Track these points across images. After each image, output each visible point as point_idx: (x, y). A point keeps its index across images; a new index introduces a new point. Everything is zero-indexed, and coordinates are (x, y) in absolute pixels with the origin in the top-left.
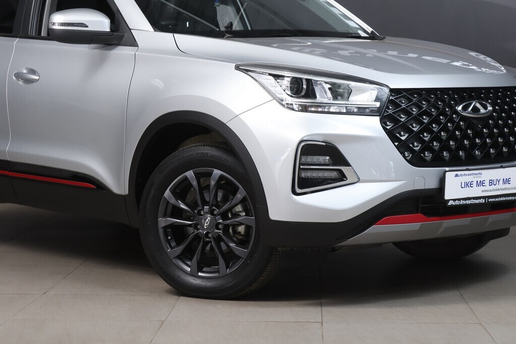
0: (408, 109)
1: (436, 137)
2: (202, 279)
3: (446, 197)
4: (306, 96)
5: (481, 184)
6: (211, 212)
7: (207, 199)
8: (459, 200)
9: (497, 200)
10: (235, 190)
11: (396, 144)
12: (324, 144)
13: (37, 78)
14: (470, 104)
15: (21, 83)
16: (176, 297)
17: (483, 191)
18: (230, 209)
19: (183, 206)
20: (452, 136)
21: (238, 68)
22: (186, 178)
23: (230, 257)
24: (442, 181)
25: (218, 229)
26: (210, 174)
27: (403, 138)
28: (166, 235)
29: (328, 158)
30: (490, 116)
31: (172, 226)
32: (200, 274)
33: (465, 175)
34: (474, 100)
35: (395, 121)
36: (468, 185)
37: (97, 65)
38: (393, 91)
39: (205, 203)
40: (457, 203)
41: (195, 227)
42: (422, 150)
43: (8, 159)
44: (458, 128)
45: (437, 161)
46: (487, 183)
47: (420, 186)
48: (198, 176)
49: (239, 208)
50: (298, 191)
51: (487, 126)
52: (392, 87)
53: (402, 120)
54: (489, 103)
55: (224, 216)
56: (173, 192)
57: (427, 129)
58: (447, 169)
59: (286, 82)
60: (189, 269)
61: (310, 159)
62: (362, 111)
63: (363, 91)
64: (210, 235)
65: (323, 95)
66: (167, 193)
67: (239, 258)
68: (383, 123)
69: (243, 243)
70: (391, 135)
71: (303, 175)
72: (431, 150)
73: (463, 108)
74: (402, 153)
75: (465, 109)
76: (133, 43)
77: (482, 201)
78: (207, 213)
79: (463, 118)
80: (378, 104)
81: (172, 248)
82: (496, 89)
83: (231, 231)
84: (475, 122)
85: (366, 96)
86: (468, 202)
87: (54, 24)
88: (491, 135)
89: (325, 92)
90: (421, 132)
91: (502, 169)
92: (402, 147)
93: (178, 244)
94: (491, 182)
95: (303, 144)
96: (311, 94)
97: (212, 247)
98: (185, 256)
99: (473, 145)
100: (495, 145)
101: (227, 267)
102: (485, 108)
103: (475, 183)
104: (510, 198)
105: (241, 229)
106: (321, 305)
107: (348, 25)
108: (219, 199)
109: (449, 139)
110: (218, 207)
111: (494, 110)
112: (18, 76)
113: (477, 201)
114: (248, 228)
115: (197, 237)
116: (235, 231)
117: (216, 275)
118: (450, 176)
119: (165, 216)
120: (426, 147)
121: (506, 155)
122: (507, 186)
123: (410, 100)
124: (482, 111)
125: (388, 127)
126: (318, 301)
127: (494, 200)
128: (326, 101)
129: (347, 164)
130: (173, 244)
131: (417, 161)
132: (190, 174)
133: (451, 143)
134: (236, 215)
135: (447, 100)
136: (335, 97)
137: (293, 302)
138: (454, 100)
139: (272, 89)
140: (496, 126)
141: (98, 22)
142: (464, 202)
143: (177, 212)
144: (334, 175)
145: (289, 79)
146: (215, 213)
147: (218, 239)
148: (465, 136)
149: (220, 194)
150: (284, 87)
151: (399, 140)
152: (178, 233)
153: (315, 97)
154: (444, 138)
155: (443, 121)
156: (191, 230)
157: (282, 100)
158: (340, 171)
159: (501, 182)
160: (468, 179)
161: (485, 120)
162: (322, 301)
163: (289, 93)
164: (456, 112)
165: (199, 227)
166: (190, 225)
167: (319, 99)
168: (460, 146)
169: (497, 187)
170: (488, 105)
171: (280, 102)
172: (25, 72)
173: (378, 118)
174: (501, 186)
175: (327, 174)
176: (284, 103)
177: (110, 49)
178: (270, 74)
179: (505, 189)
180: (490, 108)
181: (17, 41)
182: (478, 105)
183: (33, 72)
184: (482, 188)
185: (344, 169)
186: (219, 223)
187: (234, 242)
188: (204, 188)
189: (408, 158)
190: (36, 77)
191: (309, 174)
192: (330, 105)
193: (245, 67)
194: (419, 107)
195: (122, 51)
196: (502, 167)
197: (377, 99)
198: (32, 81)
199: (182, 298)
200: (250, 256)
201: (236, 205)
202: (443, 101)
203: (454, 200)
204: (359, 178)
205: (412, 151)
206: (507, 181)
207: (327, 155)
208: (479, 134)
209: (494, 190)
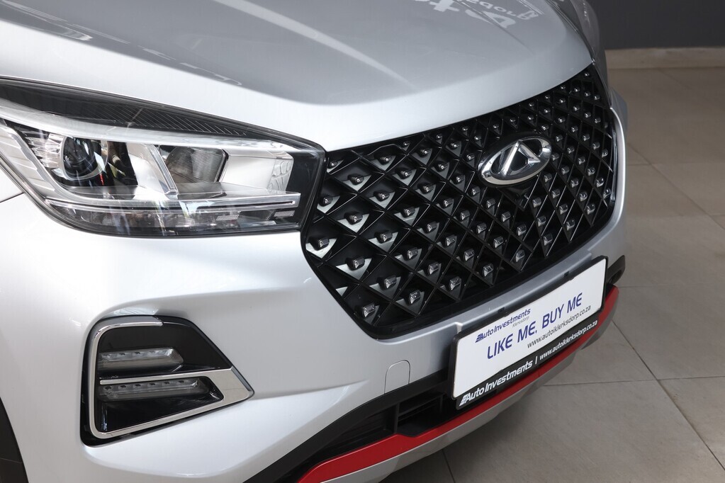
0: (371, 196)
3: (457, 393)
5: (527, 331)
8: (483, 385)
9: (555, 349)
11: (341, 290)
12: (159, 323)
14: (509, 151)
17: (530, 345)
20: (468, 241)
27: (358, 274)
29: (170, 351)
30: (549, 169)
33: (497, 328)
34: (516, 139)
35: (338, 233)
36: (503, 345)
40: (479, 393)
42: (403, 293)
44: (482, 217)
45: (437, 308)
46: (538, 325)
47: (398, 379)
50: (98, 434)
51: (541, 192)
53: (356, 228)
54: (544, 135)
57: (413, 238)
58: (459, 322)
68: (308, 243)
70: (324, 270)
72: (423, 286)
73: (493, 167)
77: (528, 365)
79: (493, 192)
80: (295, 199)
82: (556, 92)
84: (512, 189)
86: (500, 381)
88: (546, 208)
90: (400, 248)
91: (569, 283)
92: (354, 298)
94: (547, 320)
95: (103, 329)
99: (512, 246)
103: (515, 337)
104: (579, 333)
111: (554, 149)
113: (518, 371)
120: (413, 281)
122: (577, 310)
124: (533, 160)
125: (320, 253)
127: (550, 352)
129: (223, 362)
131: (389, 319)
133: (467, 256)
135: (457, 153)
138: (472, 148)
140: (557, 183)
142: (493, 385)
145: (60, 141)
148: (497, 231)
150: (48, 159)
151: (347, 281)
154: (451, 250)
155: (449, 211)
159: (565, 309)
160: (500, 336)
161: (535, 182)
163: (62, 173)
164: (479, 181)
168: (485, 257)
169: (558, 322)
170: (544, 143)
171: (40, 199)
173: (296, 235)
174: (566, 315)
179: (571, 319)
180: (546, 149)
182: (524, 150)
184: (530, 339)
185: (215, 375)
189: (369, 321)
194: (396, 187)
196: (568, 278)
197: (294, 184)
202: (450, 159)
203: (472, 391)
204: (250, 388)
205: (378, 301)
206: (576, 302)
207: (166, 346)
208: (525, 217)
209: (550, 333)
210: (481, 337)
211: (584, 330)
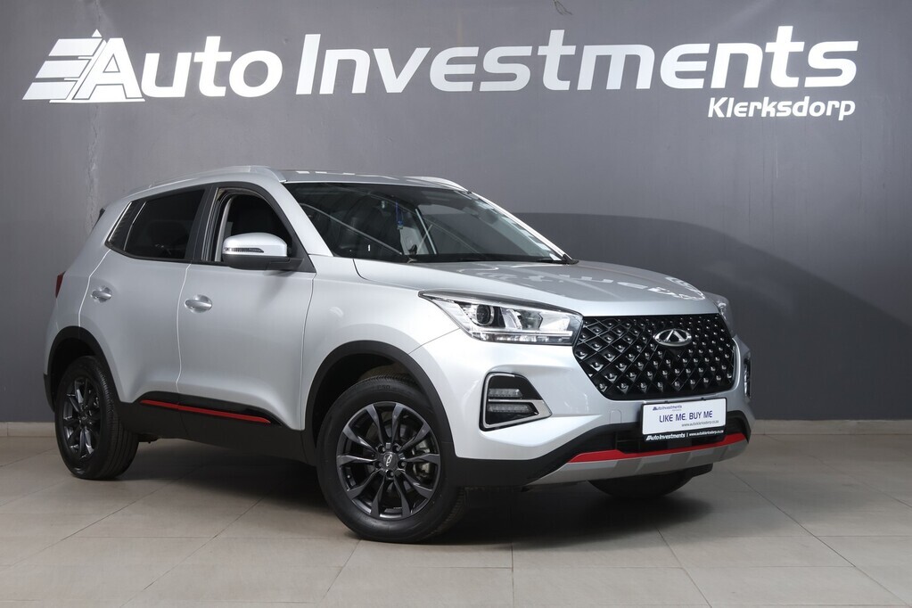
0: (603, 338)
1: (633, 368)
2: (384, 521)
3: (644, 433)
4: (494, 325)
5: (681, 417)
6: (394, 449)
7: (389, 436)
8: (658, 434)
9: (698, 434)
10: (419, 426)
11: (590, 375)
12: (513, 376)
13: (210, 305)
14: (668, 333)
15: (192, 311)
16: (356, 541)
17: (683, 425)
18: (414, 446)
19: (363, 443)
20: (649, 367)
21: (421, 295)
22: (366, 413)
23: (414, 497)
24: (640, 415)
25: (401, 467)
26: (392, 408)
27: (598, 369)
28: (345, 474)
29: (518, 390)
30: (690, 346)
31: (352, 464)
32: (381, 516)
33: (664, 408)
34: (672, 328)
35: (589, 351)
36: (668, 418)
37: (273, 291)
38: (585, 319)
39: (386, 439)
40: (656, 438)
41: (377, 464)
42: (618, 382)
43: (178, 392)
44: (655, 358)
45: (635, 394)
46: (687, 416)
47: (616, 419)
48: (379, 410)
49: (423, 445)
50: (486, 426)
51: (686, 355)
52: (585, 315)
53: (597, 350)
54: (689, 332)
55: (407, 453)
56: (353, 427)
57: (622, 359)
58: (645, 402)
59: (473, 310)
60: (369, 511)
61: (498, 392)
62: (554, 341)
63: (555, 319)
64: (392, 474)
65: (512, 324)
66: (347, 429)
67: (423, 498)
68: (576, 353)
69: (427, 482)
70: (585, 366)
71: (491, 409)
72: (628, 382)
73: (660, 337)
74: (597, 385)
75: (662, 337)
76: (311, 269)
77: (683, 436)
78: (388, 450)
79: (661, 348)
80: (570, 333)
81: (351, 488)
82: (695, 317)
83: (414, 469)
84: (674, 351)
85: (557, 325)
86: (668, 437)
87: (228, 249)
88: (691, 365)
89: (514, 320)
90: (617, 362)
91: (703, 402)
92: (597, 379)
93: (358, 484)
94: (692, 416)
95: (491, 376)
96: (499, 322)
97: (394, 487)
98: (366, 496)
99: (672, 377)
100: (695, 376)
101: (411, 508)
102: (684, 336)
103: (674, 417)
104: (712, 432)
105: (426, 467)
106: (512, 549)
107: (538, 249)
108: (402, 435)
109: (646, 370)
110: (401, 443)
111: (694, 339)
112: (190, 303)
113: (677, 436)
114: (433, 466)
115: (379, 476)
116: (419, 470)
117: (400, 516)
118: (648, 410)
119: (344, 453)
120: (623, 378)
121: (706, 386)
122: (708, 419)
123: (604, 329)
124: (681, 340)
125: (582, 358)
126: (507, 545)
127: (695, 434)
128: (515, 330)
129: (538, 397)
130: (353, 483)
131: (612, 393)
132: (371, 408)
133: (649, 374)
134: (420, 452)
135: (644, 328)
136: (525, 326)
137: (482, 547)
138: (651, 328)
139: (458, 317)
140: (696, 355)
141: (273, 246)
142: (664, 437)
143: (357, 449)
144: (524, 409)
145: (476, 307)
146: (398, 450)
147: (401, 478)
148: (664, 367)
149: (403, 430)
150: (470, 315)
151: (593, 371)
152: (358, 472)
153: (503, 326)
154: (641, 369)
155: (639, 351)
156: (372, 468)
157: (469, 330)
158: (531, 405)
159: (702, 415)
160: (667, 412)
161: (683, 350)
162: (513, 544)
163: (476, 322)
164: (653, 341)
165: (380, 465)
166: (371, 463)
167: (508, 328)
168: (658, 378)
169: (698, 420)
170: (687, 334)
171: (467, 330)
172: (197, 299)
173: (570, 348)
174: (702, 419)
175: (517, 408)
176: (471, 332)
177: (287, 275)
178: (455, 302)
179: (707, 423)
180: (689, 337)
181: (188, 268)
182: (676, 334)
183: (205, 299)
184: (682, 422)
185: (534, 402)
186: (402, 461)
187: (417, 481)
188: (385, 423)
189: (603, 391)
190: (208, 305)
191: (497, 408)
192: (519, 334)
193: (429, 294)
194: (615, 336)
195: (299, 277)
196: (702, 399)
197: (570, 328)
198: (203, 309)
199: (362, 541)
200: (435, 496)
201: (421, 441)
202: (639, 329)
203: (653, 435)
204: (551, 412)
205: (607, 383)
206: (708, 414)
207: (516, 388)
208: (678, 365)
209: (695, 424)
210: (655, 409)
211: (715, 432)
